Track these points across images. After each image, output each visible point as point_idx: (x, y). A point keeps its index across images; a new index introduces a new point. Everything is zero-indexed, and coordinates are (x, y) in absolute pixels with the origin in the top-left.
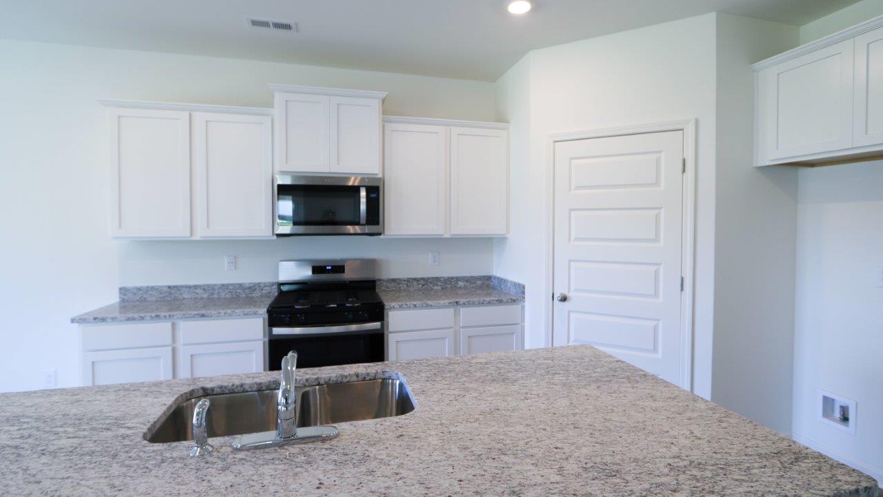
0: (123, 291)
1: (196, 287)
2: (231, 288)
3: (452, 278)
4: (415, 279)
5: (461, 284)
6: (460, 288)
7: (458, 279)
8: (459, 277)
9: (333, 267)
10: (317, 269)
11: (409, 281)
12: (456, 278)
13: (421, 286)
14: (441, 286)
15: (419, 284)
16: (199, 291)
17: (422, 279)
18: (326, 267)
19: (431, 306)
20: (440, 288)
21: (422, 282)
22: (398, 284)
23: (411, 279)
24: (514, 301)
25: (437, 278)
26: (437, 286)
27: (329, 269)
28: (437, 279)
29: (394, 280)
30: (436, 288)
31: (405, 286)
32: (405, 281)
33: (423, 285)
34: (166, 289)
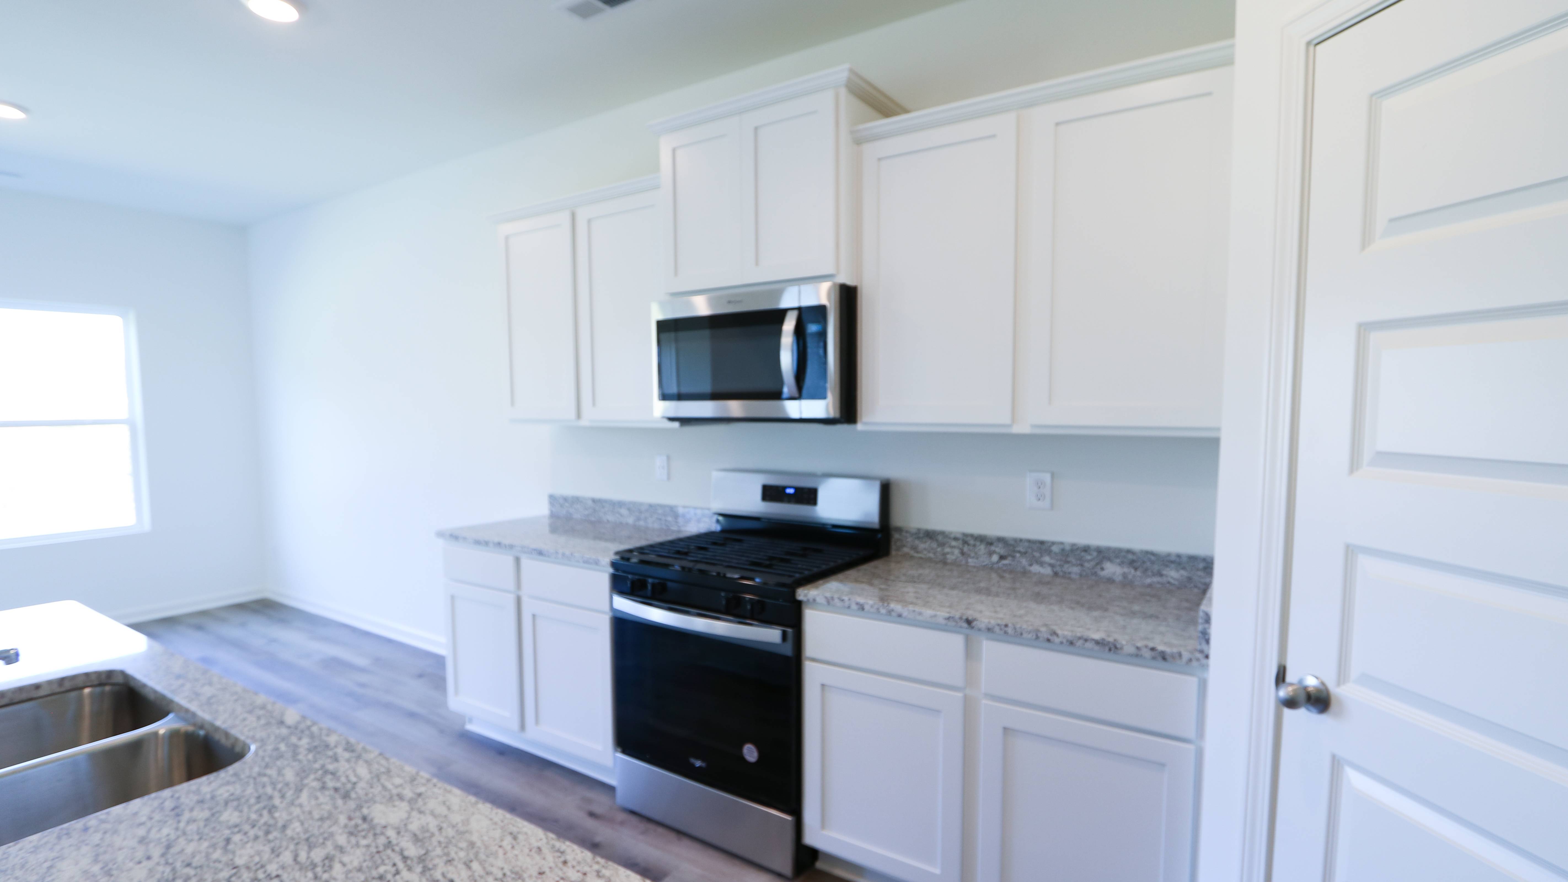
0: (552, 499)
1: (621, 504)
2: (660, 511)
3: (1086, 549)
4: (981, 539)
5: (1111, 569)
6: (1110, 581)
7: (1104, 554)
8: (1109, 549)
9: (797, 489)
10: (771, 493)
11: (969, 541)
12: (1099, 550)
13: (995, 558)
14: (1052, 566)
15: (991, 554)
16: (624, 511)
17: (1001, 540)
18: (784, 488)
19: (900, 616)
20: (1048, 571)
21: (1000, 549)
22: (942, 545)
23: (972, 536)
24: (1164, 657)
25: (1042, 543)
26: (1042, 564)
27: (789, 494)
28: (1042, 547)
29: (930, 535)
30: (1036, 568)
31: (957, 552)
32: (956, 539)
33: (1002, 558)
34: (590, 503)
